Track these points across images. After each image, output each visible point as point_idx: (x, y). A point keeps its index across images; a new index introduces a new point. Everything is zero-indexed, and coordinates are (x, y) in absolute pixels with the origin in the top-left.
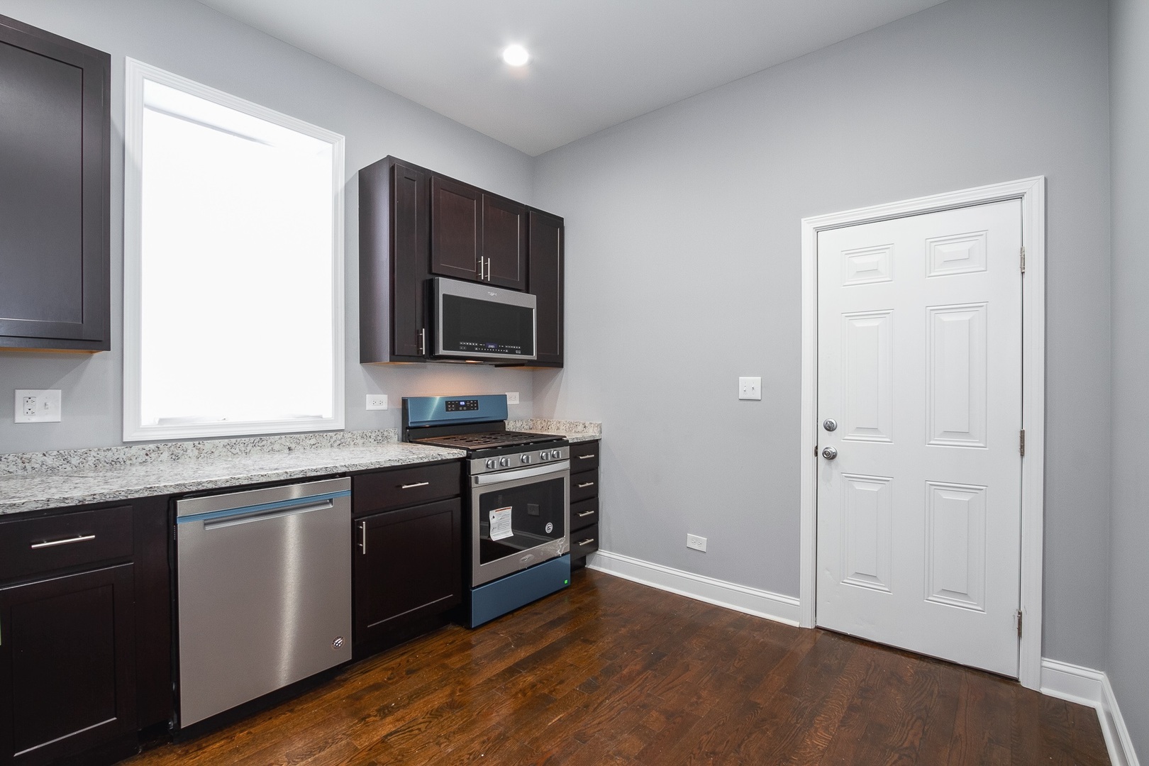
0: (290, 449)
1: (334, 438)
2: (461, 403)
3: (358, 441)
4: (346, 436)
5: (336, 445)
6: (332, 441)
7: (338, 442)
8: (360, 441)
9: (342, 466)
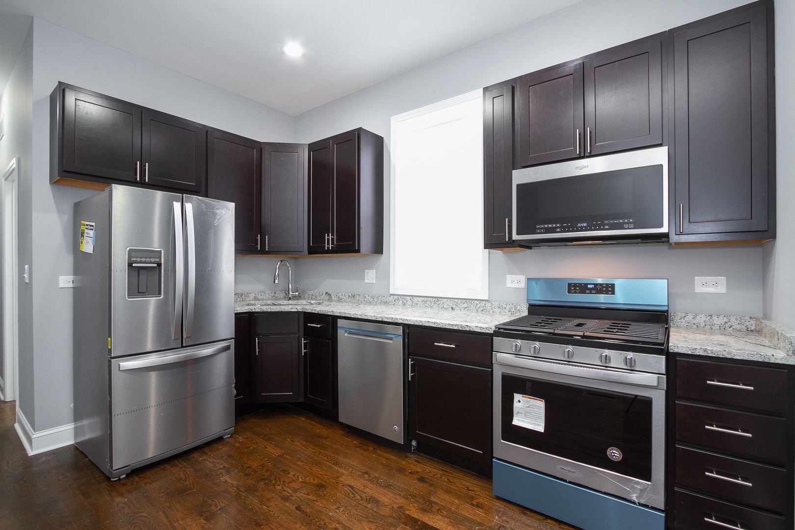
0: (452, 308)
1: (479, 305)
2: (589, 286)
3: (495, 310)
4: (487, 305)
5: (480, 310)
6: (478, 307)
7: (482, 309)
8: (497, 310)
9: (400, 319)
